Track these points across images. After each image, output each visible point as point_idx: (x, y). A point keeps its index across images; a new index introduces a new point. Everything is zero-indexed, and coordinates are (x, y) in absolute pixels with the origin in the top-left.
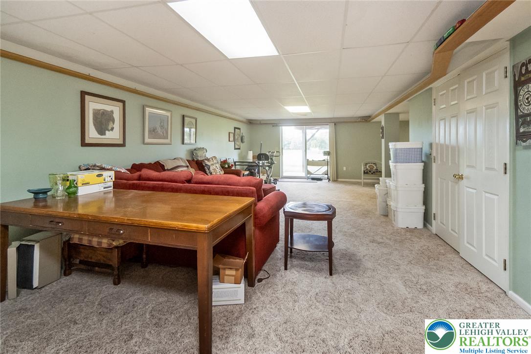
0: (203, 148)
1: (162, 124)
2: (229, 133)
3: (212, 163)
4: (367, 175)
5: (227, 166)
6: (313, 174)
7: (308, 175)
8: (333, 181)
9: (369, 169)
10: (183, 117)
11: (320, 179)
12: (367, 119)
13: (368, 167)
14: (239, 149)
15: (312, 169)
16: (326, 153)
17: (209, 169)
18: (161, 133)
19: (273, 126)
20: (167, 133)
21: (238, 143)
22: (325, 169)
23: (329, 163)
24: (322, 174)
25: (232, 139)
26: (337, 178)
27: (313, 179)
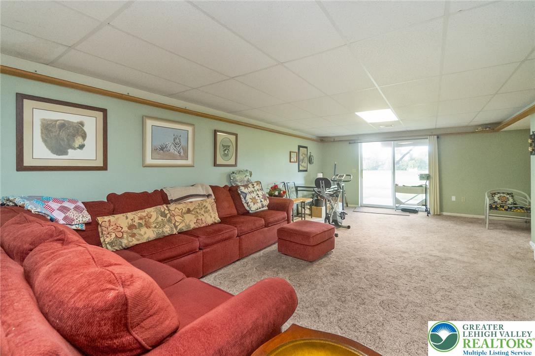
0: (247, 170)
1: (177, 141)
2: (290, 152)
3: (251, 189)
4: (496, 211)
5: (277, 193)
6: (404, 204)
7: (397, 205)
8: (434, 215)
9: (499, 202)
10: (215, 132)
11: (415, 211)
12: (493, 127)
13: (496, 199)
14: (306, 171)
15: (402, 197)
16: (422, 177)
17: (245, 198)
18: (176, 153)
19: (350, 143)
20: (186, 152)
21: (304, 165)
22: (422, 197)
23: (428, 190)
24: (418, 204)
25: (294, 159)
26: (441, 210)
27: (404, 210)
